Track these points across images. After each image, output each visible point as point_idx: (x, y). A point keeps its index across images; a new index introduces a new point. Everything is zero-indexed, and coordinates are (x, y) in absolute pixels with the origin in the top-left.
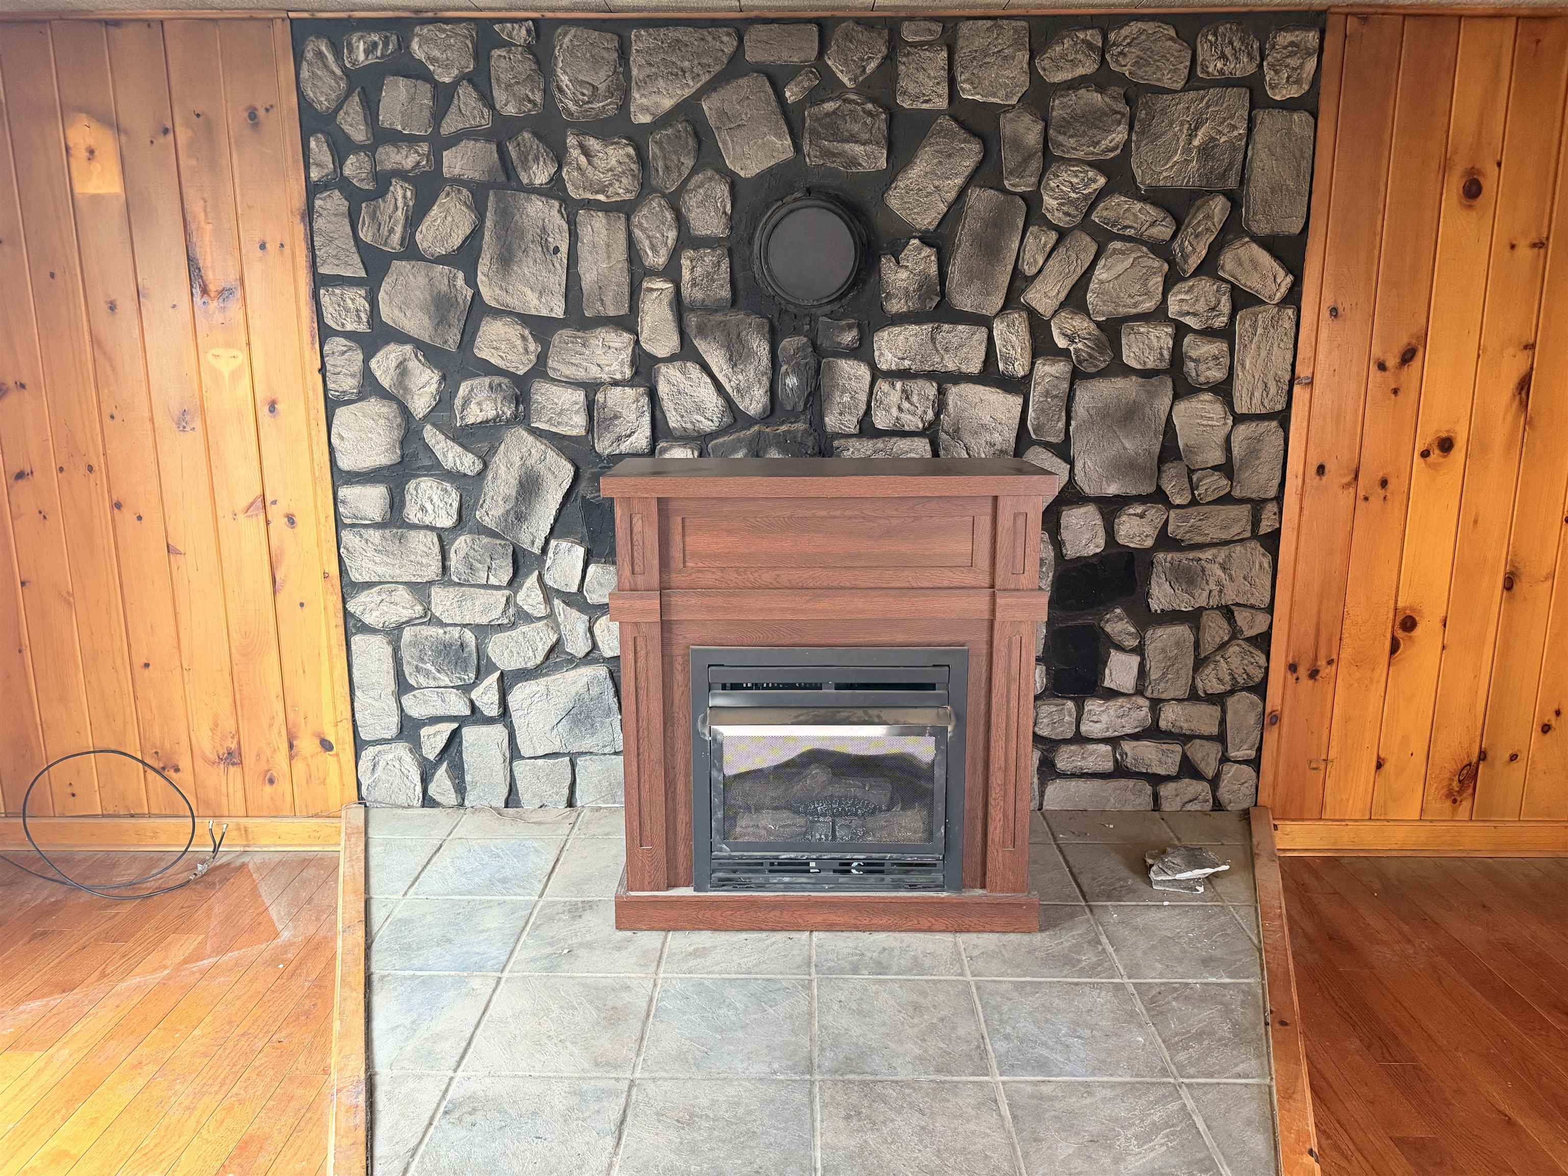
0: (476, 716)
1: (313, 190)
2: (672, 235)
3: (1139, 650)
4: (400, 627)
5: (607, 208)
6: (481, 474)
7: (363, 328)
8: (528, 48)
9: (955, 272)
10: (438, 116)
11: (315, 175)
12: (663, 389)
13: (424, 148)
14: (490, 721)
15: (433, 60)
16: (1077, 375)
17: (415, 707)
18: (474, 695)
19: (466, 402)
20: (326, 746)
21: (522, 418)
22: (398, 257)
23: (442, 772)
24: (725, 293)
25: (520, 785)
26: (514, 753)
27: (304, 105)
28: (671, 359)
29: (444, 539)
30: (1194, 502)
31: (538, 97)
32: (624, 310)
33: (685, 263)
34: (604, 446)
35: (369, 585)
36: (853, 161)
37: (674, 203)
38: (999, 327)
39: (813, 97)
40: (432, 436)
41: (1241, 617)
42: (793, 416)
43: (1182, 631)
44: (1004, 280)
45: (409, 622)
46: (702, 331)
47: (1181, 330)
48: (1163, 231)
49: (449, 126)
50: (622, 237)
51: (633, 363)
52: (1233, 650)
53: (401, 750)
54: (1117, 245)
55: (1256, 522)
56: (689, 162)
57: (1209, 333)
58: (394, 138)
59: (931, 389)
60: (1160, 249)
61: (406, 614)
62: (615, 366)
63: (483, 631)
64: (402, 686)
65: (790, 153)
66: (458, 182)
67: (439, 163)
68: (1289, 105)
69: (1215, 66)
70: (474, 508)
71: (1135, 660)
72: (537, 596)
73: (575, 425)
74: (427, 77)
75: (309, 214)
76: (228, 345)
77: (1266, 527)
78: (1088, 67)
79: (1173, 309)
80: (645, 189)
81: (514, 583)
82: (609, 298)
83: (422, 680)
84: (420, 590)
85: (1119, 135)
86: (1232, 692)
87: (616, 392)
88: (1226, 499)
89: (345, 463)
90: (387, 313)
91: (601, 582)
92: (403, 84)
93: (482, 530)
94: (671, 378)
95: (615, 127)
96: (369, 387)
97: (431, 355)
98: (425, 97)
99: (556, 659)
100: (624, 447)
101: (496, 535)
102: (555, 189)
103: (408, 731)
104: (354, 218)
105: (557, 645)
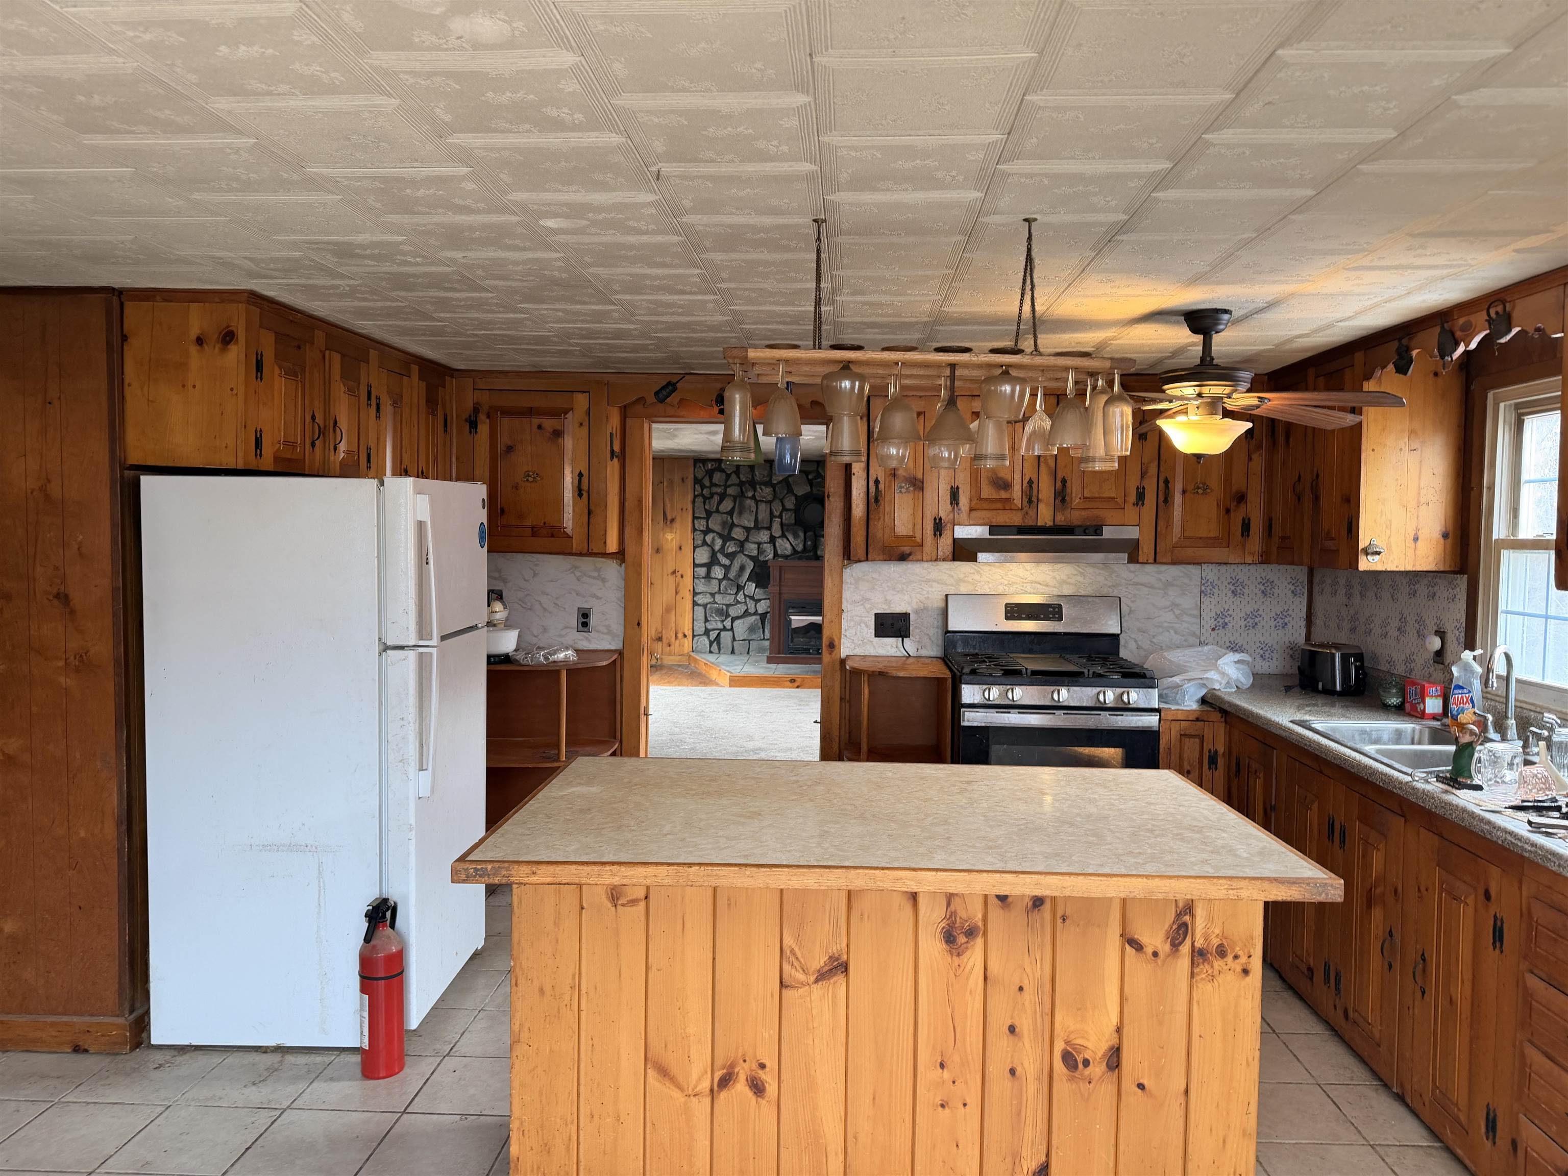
0: (725, 629)
1: (695, 497)
2: (781, 508)
4: (707, 604)
5: (765, 502)
6: (730, 565)
7: (705, 529)
8: (748, 469)
10: (727, 480)
11: (696, 493)
12: (777, 544)
13: (723, 488)
14: (728, 630)
15: (727, 470)
17: (709, 627)
18: (724, 623)
19: (728, 547)
20: (685, 636)
21: (742, 551)
22: (714, 512)
23: (715, 644)
24: (793, 521)
25: (735, 648)
26: (734, 639)
27: (695, 477)
28: (779, 537)
29: (720, 581)
31: (750, 477)
32: (768, 525)
33: (784, 515)
34: (761, 558)
35: (700, 593)
37: (782, 501)
39: (815, 478)
40: (720, 557)
42: (809, 551)
45: (709, 603)
46: (787, 530)
50: (769, 508)
51: (770, 538)
53: (705, 638)
56: (786, 492)
58: (716, 485)
61: (709, 600)
62: (766, 539)
63: (728, 606)
64: (706, 620)
65: (810, 490)
66: (730, 495)
67: (726, 491)
70: (728, 574)
72: (743, 597)
73: (755, 553)
74: (725, 472)
75: (694, 502)
76: (671, 532)
80: (775, 497)
81: (736, 594)
82: (765, 522)
83: (711, 619)
84: (713, 595)
87: (765, 545)
89: (697, 562)
90: (710, 525)
91: (759, 593)
92: (719, 474)
93: (729, 579)
94: (779, 542)
95: (768, 484)
96: (705, 543)
97: (721, 536)
98: (724, 476)
99: (746, 614)
100: (767, 559)
101: (732, 580)
102: (753, 497)
103: (707, 632)
104: (705, 503)
105: (747, 610)
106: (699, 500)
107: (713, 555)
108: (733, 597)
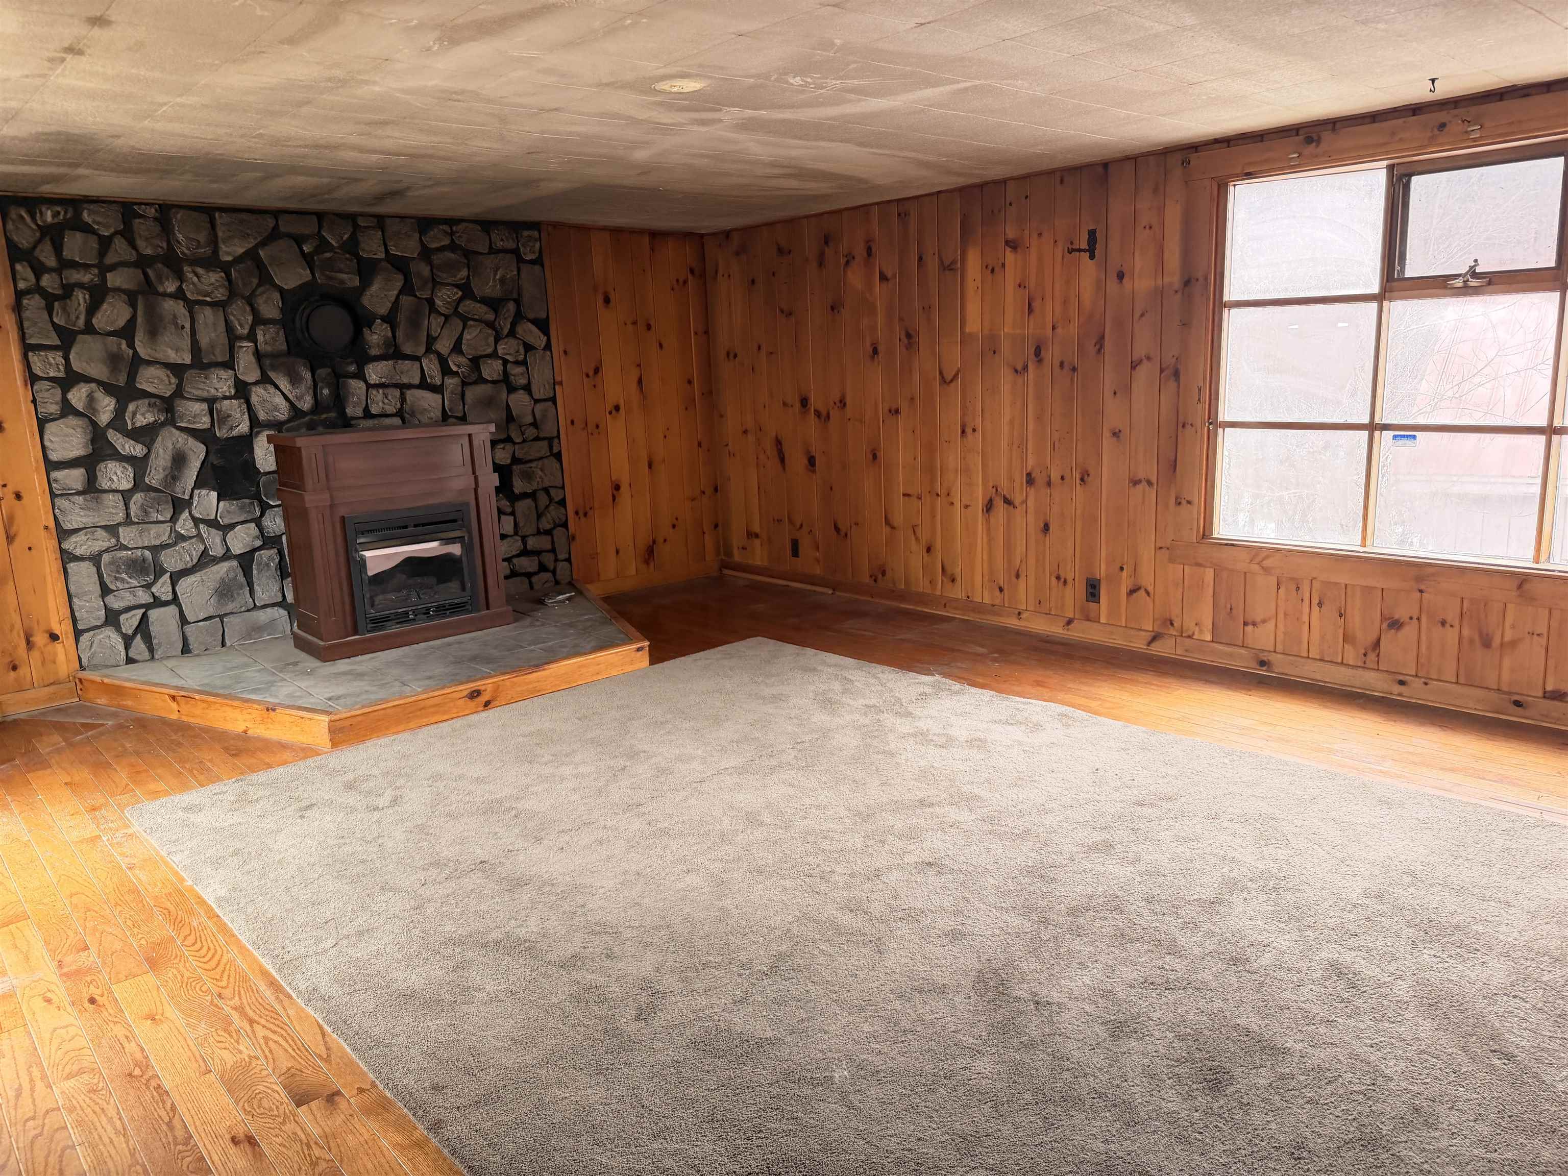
0: (157, 603)
1: (19, 295)
2: (250, 318)
3: (513, 513)
4: (100, 554)
5: (212, 305)
6: (147, 456)
7: (62, 374)
8: (155, 219)
9: (400, 334)
10: (102, 253)
11: (22, 285)
12: (254, 399)
13: (95, 271)
14: (166, 604)
15: (98, 223)
16: (464, 384)
17: (116, 603)
18: (154, 590)
19: (134, 414)
20: (54, 637)
21: (171, 421)
22: (82, 332)
23: (138, 640)
24: (284, 347)
25: (191, 640)
26: (184, 621)
27: (11, 244)
28: (256, 383)
29: (126, 495)
30: (524, 441)
31: (165, 245)
32: (227, 357)
33: (259, 333)
34: (222, 433)
35: (76, 531)
36: (342, 282)
37: (250, 301)
38: (425, 362)
39: (318, 250)
40: (114, 437)
41: (553, 492)
42: (327, 409)
43: (529, 502)
44: (425, 339)
45: (107, 550)
46: (274, 368)
47: (505, 362)
48: (491, 316)
50: (222, 319)
51: (236, 386)
52: (552, 508)
53: (108, 631)
54: (471, 323)
55: (551, 447)
56: (255, 281)
57: (517, 363)
58: (73, 265)
59: (397, 393)
60: (490, 325)
61: (106, 544)
62: (225, 388)
63: (156, 550)
64: (105, 591)
65: (310, 277)
66: (118, 290)
67: (104, 280)
68: (532, 262)
69: (500, 244)
70: (144, 476)
71: (512, 518)
72: (190, 523)
74: (94, 232)
75: (18, 308)
77: (555, 450)
78: (446, 242)
79: (500, 352)
80: (233, 294)
81: (174, 519)
82: (217, 351)
83: (119, 584)
84: (112, 530)
85: (464, 273)
86: (554, 528)
87: (226, 402)
88: (537, 439)
89: (54, 456)
90: (76, 366)
91: (227, 510)
92: (79, 235)
93: (151, 489)
94: (258, 395)
95: (212, 262)
96: (67, 410)
97: (109, 388)
98: (94, 243)
99: (205, 560)
100: (235, 433)
101: (156, 490)
102: (179, 295)
103: (112, 618)
104: (50, 311)
105: (205, 552)
106: (34, 302)
107: (97, 436)
108: (167, 527)
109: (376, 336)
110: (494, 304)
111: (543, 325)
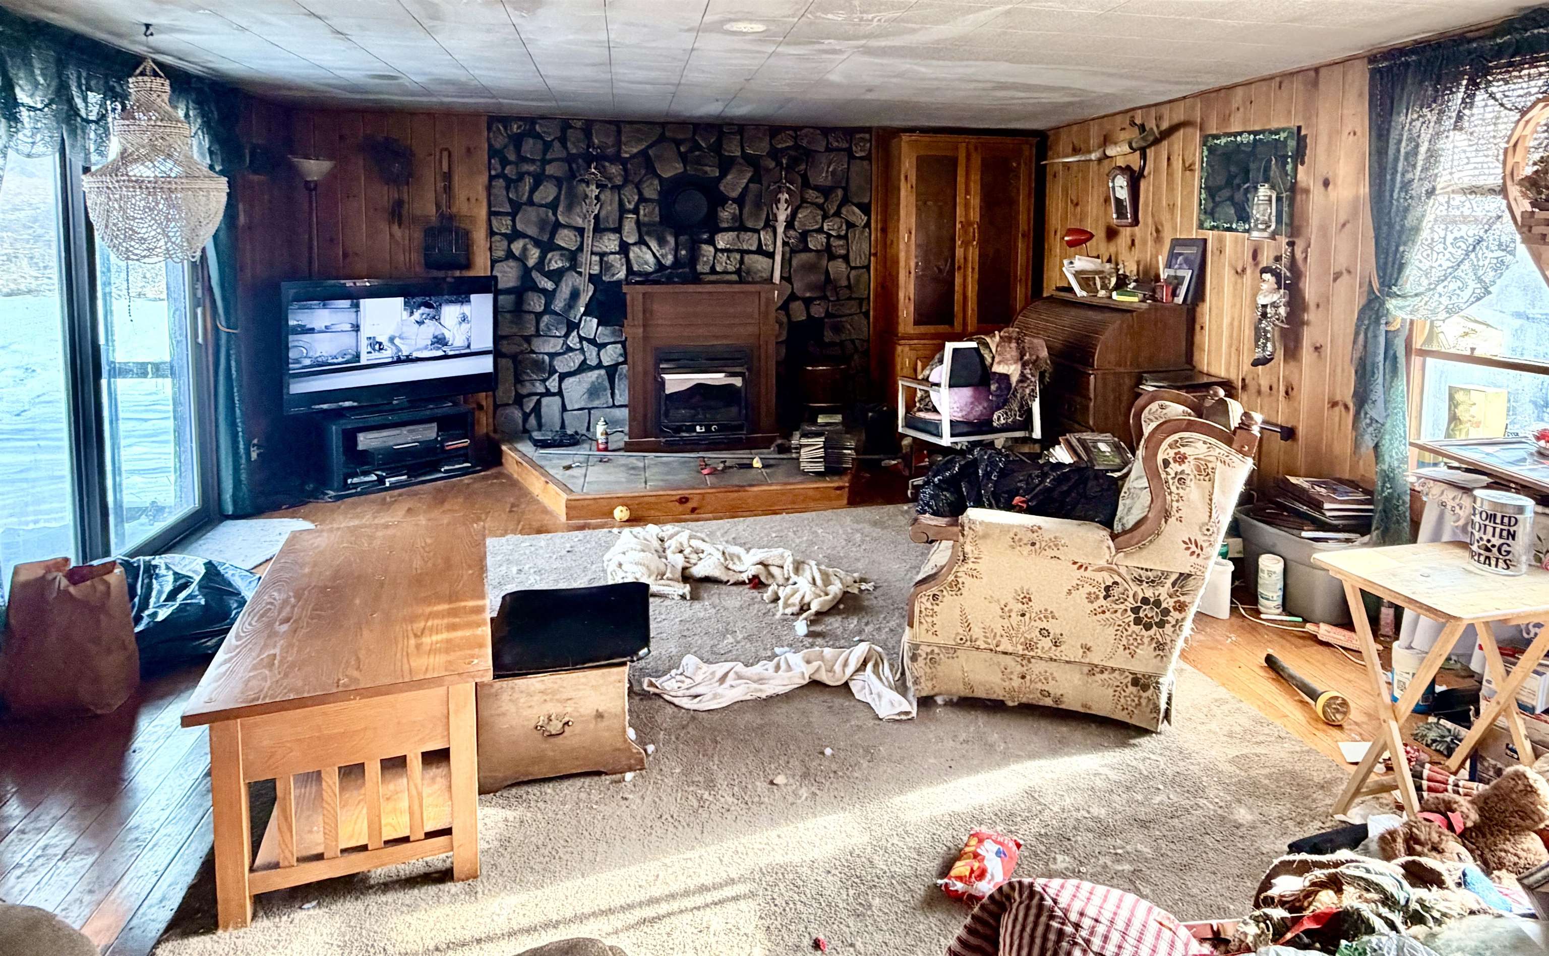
0: (548, 393)
1: (491, 178)
2: (636, 197)
4: (517, 354)
5: (611, 188)
6: (555, 290)
7: (509, 232)
8: (582, 129)
9: (746, 210)
10: (545, 152)
11: (493, 173)
12: (631, 255)
13: (538, 163)
14: (554, 394)
15: (544, 132)
16: (793, 251)
17: (521, 390)
18: (548, 384)
19: (550, 260)
21: (573, 268)
22: (525, 204)
23: (532, 418)
24: (658, 219)
25: (566, 422)
26: (564, 408)
27: (490, 146)
28: (635, 244)
29: (538, 316)
30: (838, 300)
31: (585, 146)
32: (617, 225)
33: (641, 207)
34: (606, 278)
36: (706, 173)
37: (638, 186)
38: (762, 233)
39: (691, 150)
40: (535, 275)
41: (858, 343)
42: (685, 265)
44: (764, 216)
45: (521, 353)
46: (649, 233)
47: (829, 236)
48: (821, 200)
49: (548, 157)
50: (617, 198)
51: (620, 246)
53: (514, 408)
54: (805, 205)
56: (643, 172)
57: (839, 237)
58: (527, 160)
59: (738, 256)
60: (820, 207)
61: (519, 348)
62: (612, 247)
63: (553, 356)
64: (517, 380)
65: (683, 170)
66: (551, 177)
67: (544, 170)
68: (862, 158)
69: (835, 144)
70: (551, 303)
72: (576, 340)
73: (596, 270)
74: (542, 138)
75: (489, 188)
77: (864, 309)
78: (790, 143)
79: (826, 228)
80: (626, 181)
81: (567, 335)
82: (611, 221)
83: (525, 377)
84: (526, 339)
85: (803, 166)
87: (612, 257)
88: (850, 298)
90: (520, 226)
91: (605, 334)
92: (531, 141)
93: (555, 313)
94: (635, 251)
95: (616, 158)
96: (510, 255)
97: (537, 243)
98: (540, 145)
99: (584, 367)
100: (615, 278)
101: (560, 315)
103: (519, 400)
104: (508, 189)
105: (584, 361)
106: (500, 183)
107: (526, 273)
108: (561, 341)
109: (726, 214)
110: (826, 192)
111: (865, 209)
